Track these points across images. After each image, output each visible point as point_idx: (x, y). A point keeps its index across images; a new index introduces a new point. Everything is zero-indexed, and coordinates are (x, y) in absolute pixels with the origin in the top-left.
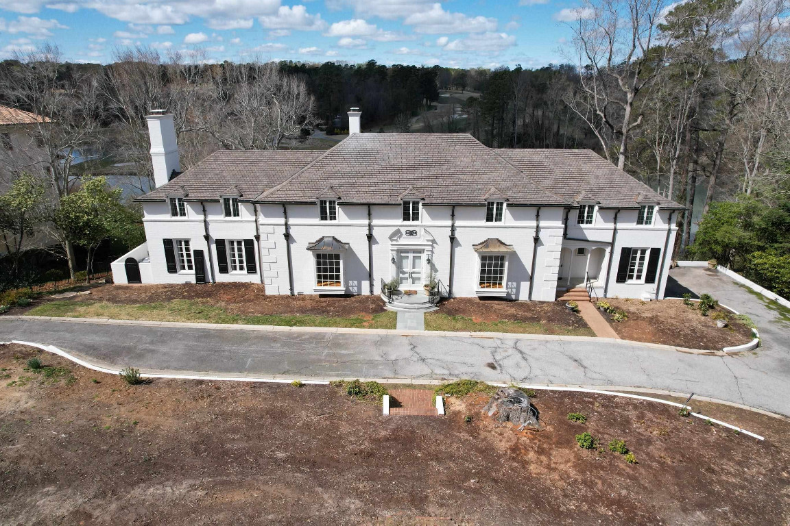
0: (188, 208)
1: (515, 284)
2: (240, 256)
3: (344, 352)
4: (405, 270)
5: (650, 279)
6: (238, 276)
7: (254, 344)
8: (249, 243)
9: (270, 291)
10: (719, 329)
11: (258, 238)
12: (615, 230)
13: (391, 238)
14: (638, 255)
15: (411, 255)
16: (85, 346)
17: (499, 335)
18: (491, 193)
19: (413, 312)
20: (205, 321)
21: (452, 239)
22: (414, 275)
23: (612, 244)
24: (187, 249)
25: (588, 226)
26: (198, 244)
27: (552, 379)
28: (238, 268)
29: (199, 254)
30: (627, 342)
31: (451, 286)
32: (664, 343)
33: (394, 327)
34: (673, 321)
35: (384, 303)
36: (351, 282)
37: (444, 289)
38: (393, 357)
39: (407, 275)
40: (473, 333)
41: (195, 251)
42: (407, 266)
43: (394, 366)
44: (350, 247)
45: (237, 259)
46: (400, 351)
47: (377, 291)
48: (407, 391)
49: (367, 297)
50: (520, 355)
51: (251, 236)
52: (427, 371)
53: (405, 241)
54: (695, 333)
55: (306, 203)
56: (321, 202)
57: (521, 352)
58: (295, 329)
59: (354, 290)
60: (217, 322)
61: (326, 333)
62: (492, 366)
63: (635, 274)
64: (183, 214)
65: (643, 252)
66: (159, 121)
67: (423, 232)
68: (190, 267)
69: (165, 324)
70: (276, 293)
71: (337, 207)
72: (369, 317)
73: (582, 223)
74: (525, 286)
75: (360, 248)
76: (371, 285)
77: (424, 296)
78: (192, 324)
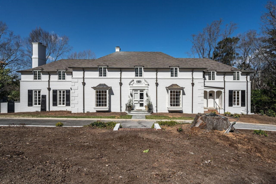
0: (42, 76)
2: (64, 98)
5: (243, 105)
6: (61, 107)
8: (68, 92)
12: (225, 82)
13: (130, 84)
14: (236, 94)
19: (140, 115)
21: (157, 84)
22: (140, 102)
23: (225, 89)
24: (39, 95)
25: (213, 80)
28: (62, 104)
29: (44, 97)
31: (157, 107)
39: (137, 102)
41: (42, 95)
44: (112, 88)
51: (69, 88)
53: (136, 85)
55: (93, 68)
56: (100, 68)
63: (236, 103)
64: (39, 78)
65: (238, 92)
67: (144, 81)
68: (39, 104)
70: (76, 112)
71: (107, 70)
72: (118, 116)
73: (210, 79)
75: (116, 89)
76: (121, 107)
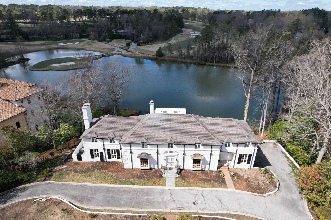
0: (98, 140)
1: (204, 166)
2: (115, 154)
3: (150, 198)
4: (169, 162)
5: (248, 162)
6: (114, 159)
7: (123, 194)
8: (118, 151)
9: (125, 167)
10: (267, 184)
11: (121, 149)
12: (237, 150)
13: (164, 153)
14: (245, 156)
15: (171, 158)
16: (73, 196)
17: (197, 188)
18: (197, 140)
19: (172, 177)
20: (107, 183)
21: (184, 154)
22: (172, 163)
23: (236, 153)
24: (98, 152)
25: (229, 148)
26: (101, 150)
27: (211, 208)
28: (114, 157)
29: (101, 153)
30: (237, 191)
31: (183, 166)
32: (248, 191)
33: (165, 185)
34: (253, 181)
35: (162, 173)
36: (151, 165)
37: (181, 167)
38: (165, 200)
39: (170, 163)
40: (190, 188)
41: (100, 152)
42: (170, 160)
43: (165, 204)
44: (151, 156)
45: (114, 155)
46: (167, 197)
47: (160, 167)
48: (169, 216)
49: (157, 170)
50: (203, 198)
51: (119, 148)
52: (175, 206)
53: (169, 154)
54: (259, 186)
55: (137, 144)
56: (142, 143)
57: (204, 197)
58: (135, 186)
59: (153, 167)
60: (110, 184)
61: (144, 188)
62: (194, 203)
63: (244, 161)
64: (96, 142)
65: (246, 155)
66: (86, 110)
67: (174, 152)
68: (98, 157)
69: (95, 185)
70: (127, 168)
71: (147, 145)
72: (157, 180)
73: (226, 147)
74: (207, 166)
75: (155, 156)
76: (158, 166)
77: (175, 171)
78: (103, 184)
